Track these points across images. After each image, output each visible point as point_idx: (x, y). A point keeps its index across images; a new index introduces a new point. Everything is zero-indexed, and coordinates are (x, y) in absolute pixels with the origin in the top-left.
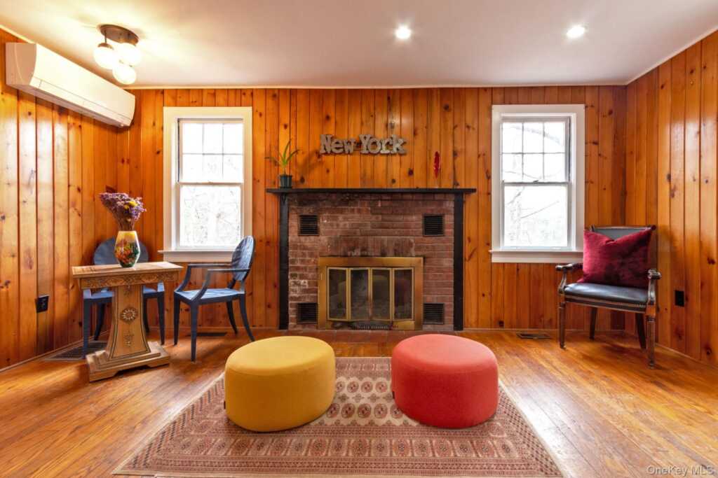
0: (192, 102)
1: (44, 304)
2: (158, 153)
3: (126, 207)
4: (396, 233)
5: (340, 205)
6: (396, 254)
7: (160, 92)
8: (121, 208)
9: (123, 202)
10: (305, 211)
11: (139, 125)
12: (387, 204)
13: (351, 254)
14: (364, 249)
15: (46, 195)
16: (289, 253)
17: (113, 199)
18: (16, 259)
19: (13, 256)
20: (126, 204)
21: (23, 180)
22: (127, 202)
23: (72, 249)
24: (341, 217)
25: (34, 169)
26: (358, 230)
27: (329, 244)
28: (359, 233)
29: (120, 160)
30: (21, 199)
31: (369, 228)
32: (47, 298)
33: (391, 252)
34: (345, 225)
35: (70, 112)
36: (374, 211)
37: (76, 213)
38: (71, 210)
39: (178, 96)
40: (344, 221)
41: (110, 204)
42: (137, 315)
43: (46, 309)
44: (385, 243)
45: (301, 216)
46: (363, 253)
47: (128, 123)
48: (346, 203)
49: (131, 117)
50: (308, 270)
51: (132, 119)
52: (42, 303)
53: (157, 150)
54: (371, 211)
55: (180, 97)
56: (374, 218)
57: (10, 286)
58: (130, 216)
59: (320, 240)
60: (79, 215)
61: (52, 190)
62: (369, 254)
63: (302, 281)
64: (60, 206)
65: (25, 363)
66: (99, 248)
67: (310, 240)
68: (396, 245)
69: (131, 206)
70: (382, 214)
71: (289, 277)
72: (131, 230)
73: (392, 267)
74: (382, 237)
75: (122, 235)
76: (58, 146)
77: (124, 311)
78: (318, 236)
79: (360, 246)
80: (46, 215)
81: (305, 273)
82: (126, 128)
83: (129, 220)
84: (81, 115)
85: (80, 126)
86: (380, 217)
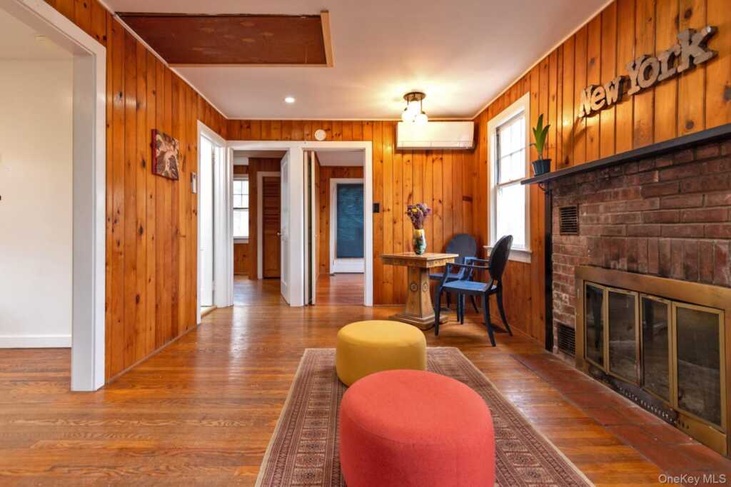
4: (689, 231)
5: (601, 188)
6: (689, 275)
7: (487, 111)
10: (565, 202)
12: (669, 174)
13: (615, 265)
14: (632, 260)
16: (553, 257)
24: (602, 207)
26: (624, 226)
27: (589, 249)
28: (624, 233)
31: (639, 222)
33: (678, 270)
34: (607, 218)
35: (433, 151)
36: (649, 192)
38: (435, 215)
39: (494, 108)
40: (605, 213)
44: (667, 250)
45: (562, 209)
46: (631, 265)
47: (470, 145)
48: (608, 182)
49: (472, 140)
50: (569, 282)
54: (643, 194)
56: (647, 203)
59: (579, 241)
62: (640, 270)
63: (564, 295)
67: (570, 240)
68: (688, 256)
70: (660, 196)
71: (553, 287)
73: (672, 300)
74: (662, 239)
78: (578, 235)
79: (626, 254)
81: (565, 285)
84: (442, 150)
86: (657, 200)
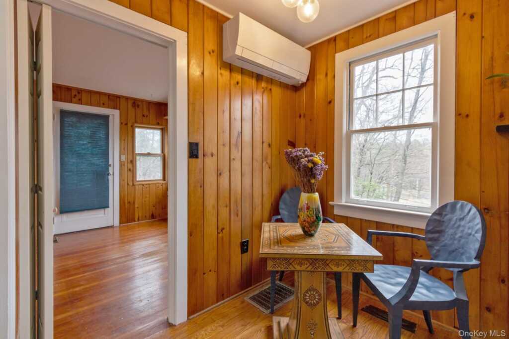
0: (367, 37)
1: (245, 247)
2: (330, 102)
3: (310, 165)
7: (332, 40)
8: (305, 166)
9: (306, 159)
11: (313, 80)
15: (247, 151)
17: (296, 156)
18: (228, 208)
19: (226, 206)
20: (309, 161)
21: (233, 141)
22: (310, 158)
23: (264, 198)
25: (240, 131)
29: (298, 115)
30: (232, 157)
32: (247, 242)
35: (264, 78)
37: (267, 166)
38: (264, 163)
39: (350, 37)
41: (294, 161)
42: (320, 299)
43: (247, 251)
47: (304, 79)
49: (307, 72)
51: (308, 74)
52: (244, 246)
53: (329, 100)
55: (352, 38)
57: (224, 231)
58: (313, 176)
60: (270, 168)
61: (251, 147)
64: (257, 161)
65: (233, 298)
66: (283, 197)
69: (315, 164)
72: (314, 192)
75: (304, 197)
76: (256, 108)
77: (307, 292)
80: (247, 169)
82: (304, 85)
83: (313, 181)
84: (272, 79)
85: (271, 90)
